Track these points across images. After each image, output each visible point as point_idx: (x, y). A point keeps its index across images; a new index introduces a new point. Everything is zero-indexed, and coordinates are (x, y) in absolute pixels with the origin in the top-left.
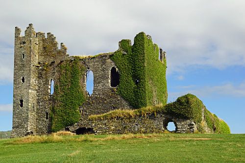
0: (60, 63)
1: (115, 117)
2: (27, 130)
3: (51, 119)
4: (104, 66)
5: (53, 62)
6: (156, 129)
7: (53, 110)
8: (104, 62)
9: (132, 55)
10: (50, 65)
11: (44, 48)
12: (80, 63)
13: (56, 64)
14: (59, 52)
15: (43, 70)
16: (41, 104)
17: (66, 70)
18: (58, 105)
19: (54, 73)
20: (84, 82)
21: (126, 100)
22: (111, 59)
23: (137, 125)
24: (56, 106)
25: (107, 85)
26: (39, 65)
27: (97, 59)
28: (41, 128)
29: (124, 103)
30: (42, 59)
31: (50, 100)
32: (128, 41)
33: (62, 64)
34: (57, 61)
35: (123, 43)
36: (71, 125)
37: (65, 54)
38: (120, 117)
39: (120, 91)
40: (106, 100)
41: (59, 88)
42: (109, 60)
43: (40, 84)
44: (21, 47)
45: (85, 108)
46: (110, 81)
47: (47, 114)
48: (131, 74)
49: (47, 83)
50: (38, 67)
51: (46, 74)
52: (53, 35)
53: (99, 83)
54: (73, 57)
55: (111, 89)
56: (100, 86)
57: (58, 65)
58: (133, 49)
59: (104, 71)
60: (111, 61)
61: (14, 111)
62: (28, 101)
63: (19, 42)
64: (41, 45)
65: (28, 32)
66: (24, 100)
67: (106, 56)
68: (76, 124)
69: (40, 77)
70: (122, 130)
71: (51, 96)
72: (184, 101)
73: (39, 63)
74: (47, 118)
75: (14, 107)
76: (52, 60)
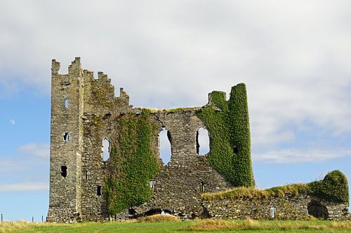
0: (119, 117)
1: (241, 197)
2: (74, 211)
3: (107, 196)
4: (187, 125)
5: (108, 115)
6: (299, 214)
7: (110, 183)
8: (187, 120)
9: (229, 114)
10: (104, 119)
11: (94, 93)
12: (151, 119)
13: (113, 117)
14: (118, 101)
15: (92, 124)
16: (89, 173)
17: (130, 127)
18: (118, 176)
19: (110, 130)
20: (157, 145)
21: (222, 173)
22: (198, 117)
24: (114, 177)
25: (192, 151)
26: (85, 117)
27: (177, 115)
28: (89, 209)
29: (218, 177)
30: (89, 109)
31: (104, 168)
32: (223, 94)
33: (123, 117)
34: (115, 114)
35: (216, 96)
36: (137, 205)
37: (127, 104)
38: (248, 197)
39: (212, 161)
40: (190, 172)
41: (119, 151)
42: (195, 118)
43: (87, 144)
44: (63, 89)
45: (159, 182)
46: (195, 146)
47: (99, 188)
48: (227, 138)
49: (98, 143)
50: (84, 119)
51: (97, 130)
52: (106, 76)
53: (180, 148)
54: (140, 109)
56: (182, 153)
57: (116, 119)
58: (230, 105)
59: (187, 131)
60: (199, 119)
61: (51, 182)
62: (74, 168)
63: (59, 81)
64: (89, 88)
65: (73, 68)
66: (68, 167)
67: (190, 112)
68: (146, 203)
69: (87, 133)
70: (251, 214)
71: (105, 163)
72: (336, 179)
73: (85, 114)
74: (99, 194)
75: (51, 176)
76: (106, 111)
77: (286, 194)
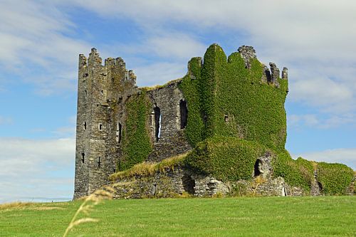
0: (127, 100)
4: (171, 99)
5: (121, 99)
6: (173, 191)
8: (171, 94)
9: (200, 80)
10: (118, 103)
11: (113, 79)
12: (147, 98)
13: (124, 100)
14: (126, 84)
15: (111, 110)
16: (108, 158)
17: (133, 108)
18: (124, 158)
19: (121, 113)
20: (150, 124)
22: (179, 89)
23: (155, 185)
24: (122, 159)
25: (175, 126)
26: (107, 104)
27: (164, 90)
30: (110, 95)
31: (117, 152)
32: (198, 60)
33: (129, 100)
34: (125, 97)
37: (133, 86)
38: (138, 175)
39: (187, 135)
41: (126, 134)
42: (177, 91)
43: (109, 130)
44: (84, 81)
46: (177, 121)
47: (114, 171)
48: (198, 108)
49: (114, 128)
50: (106, 106)
51: (114, 115)
53: (166, 124)
54: (140, 89)
55: (178, 132)
56: (167, 129)
57: (125, 102)
58: (201, 71)
59: (171, 106)
60: (179, 92)
61: (76, 169)
62: (88, 154)
63: (82, 74)
64: (110, 76)
65: (90, 60)
66: (85, 154)
67: (174, 84)
69: (108, 120)
70: (139, 193)
71: (118, 146)
73: (108, 101)
75: (76, 163)
76: (120, 96)
77: (165, 168)
